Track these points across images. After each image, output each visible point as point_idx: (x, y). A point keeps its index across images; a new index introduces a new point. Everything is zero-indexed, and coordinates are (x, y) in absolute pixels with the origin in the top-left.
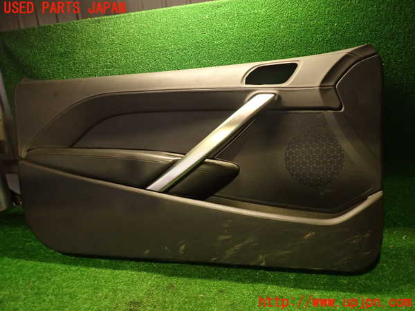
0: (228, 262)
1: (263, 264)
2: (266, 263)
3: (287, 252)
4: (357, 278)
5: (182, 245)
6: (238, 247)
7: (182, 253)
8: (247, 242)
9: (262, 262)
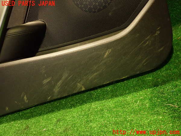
0: (59, 97)
1: (83, 89)
2: (85, 88)
3: (95, 74)
4: (158, 72)
5: (24, 96)
6: (59, 83)
7: (27, 101)
8: (63, 78)
9: (81, 88)
